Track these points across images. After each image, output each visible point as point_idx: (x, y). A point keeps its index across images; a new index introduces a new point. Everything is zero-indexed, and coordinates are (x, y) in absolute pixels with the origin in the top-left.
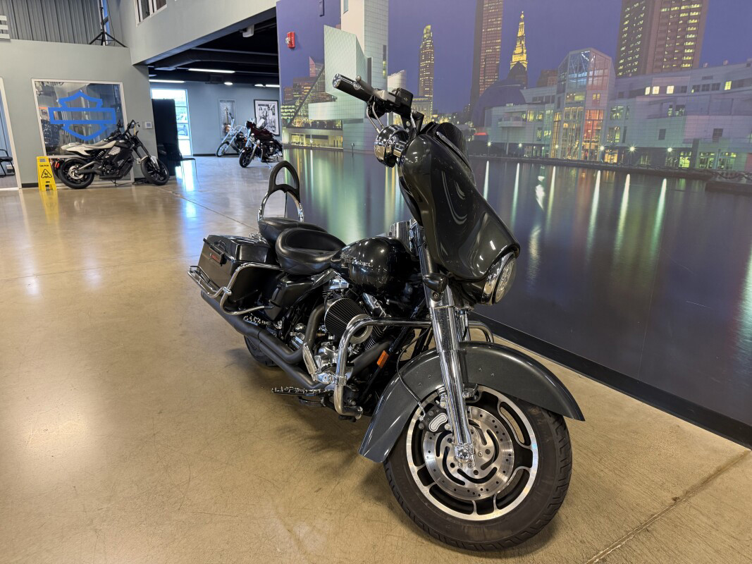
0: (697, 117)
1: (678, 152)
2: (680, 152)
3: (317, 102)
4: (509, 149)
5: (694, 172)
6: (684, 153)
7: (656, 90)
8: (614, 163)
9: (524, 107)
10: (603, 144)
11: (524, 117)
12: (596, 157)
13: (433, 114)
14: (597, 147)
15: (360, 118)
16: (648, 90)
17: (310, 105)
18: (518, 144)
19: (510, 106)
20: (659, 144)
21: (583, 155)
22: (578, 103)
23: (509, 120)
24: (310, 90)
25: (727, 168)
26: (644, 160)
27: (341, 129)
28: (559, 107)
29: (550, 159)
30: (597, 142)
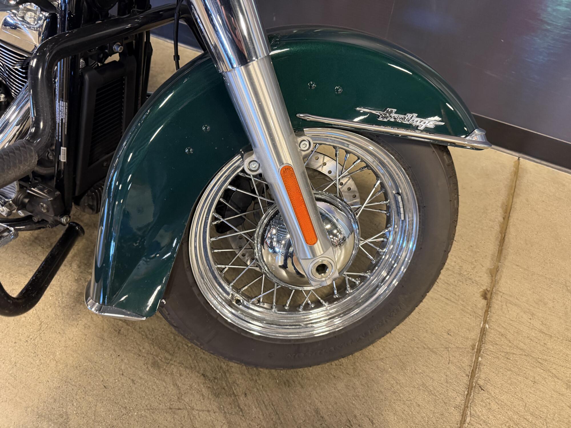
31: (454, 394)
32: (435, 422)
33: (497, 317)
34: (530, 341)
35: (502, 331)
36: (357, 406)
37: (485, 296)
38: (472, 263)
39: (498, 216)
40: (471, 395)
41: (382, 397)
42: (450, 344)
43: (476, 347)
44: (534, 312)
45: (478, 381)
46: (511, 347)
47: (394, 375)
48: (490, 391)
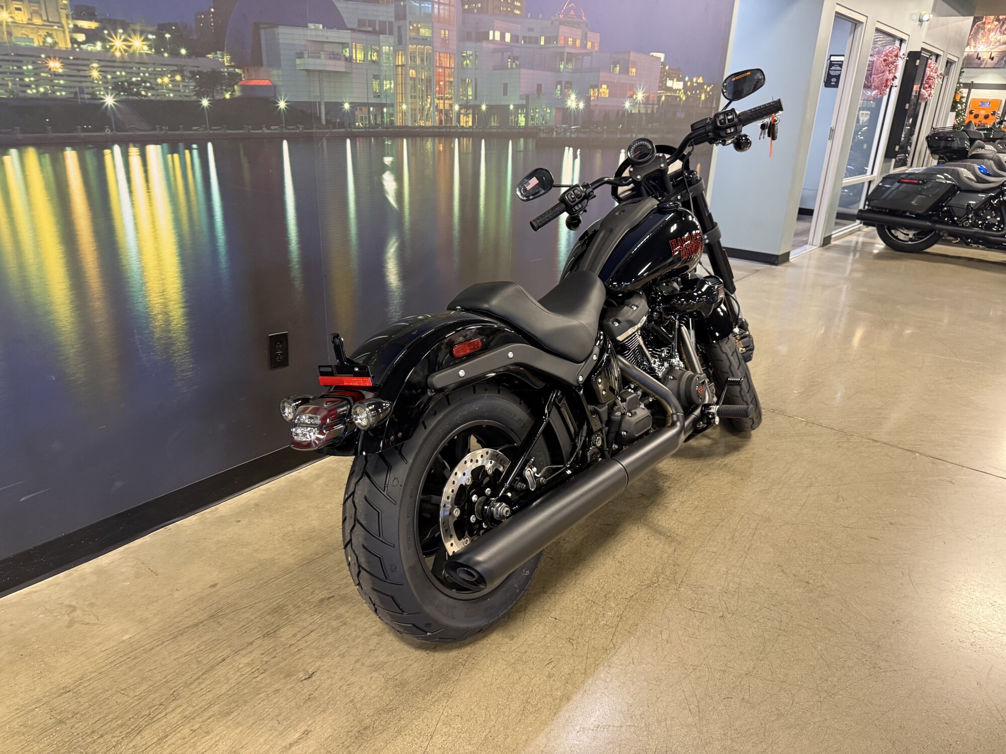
0: (526, 71)
1: (516, 108)
2: (518, 110)
4: (326, 114)
5: (528, 129)
6: (521, 110)
7: (498, 34)
8: (470, 126)
9: (345, 36)
10: (458, 100)
11: (347, 55)
12: (451, 119)
14: (451, 106)
16: (491, 33)
18: (342, 104)
19: (316, 30)
20: (503, 101)
21: (437, 118)
22: (424, 41)
23: (319, 57)
25: (546, 123)
26: (494, 119)
28: (400, 43)
29: (398, 127)
30: (451, 99)
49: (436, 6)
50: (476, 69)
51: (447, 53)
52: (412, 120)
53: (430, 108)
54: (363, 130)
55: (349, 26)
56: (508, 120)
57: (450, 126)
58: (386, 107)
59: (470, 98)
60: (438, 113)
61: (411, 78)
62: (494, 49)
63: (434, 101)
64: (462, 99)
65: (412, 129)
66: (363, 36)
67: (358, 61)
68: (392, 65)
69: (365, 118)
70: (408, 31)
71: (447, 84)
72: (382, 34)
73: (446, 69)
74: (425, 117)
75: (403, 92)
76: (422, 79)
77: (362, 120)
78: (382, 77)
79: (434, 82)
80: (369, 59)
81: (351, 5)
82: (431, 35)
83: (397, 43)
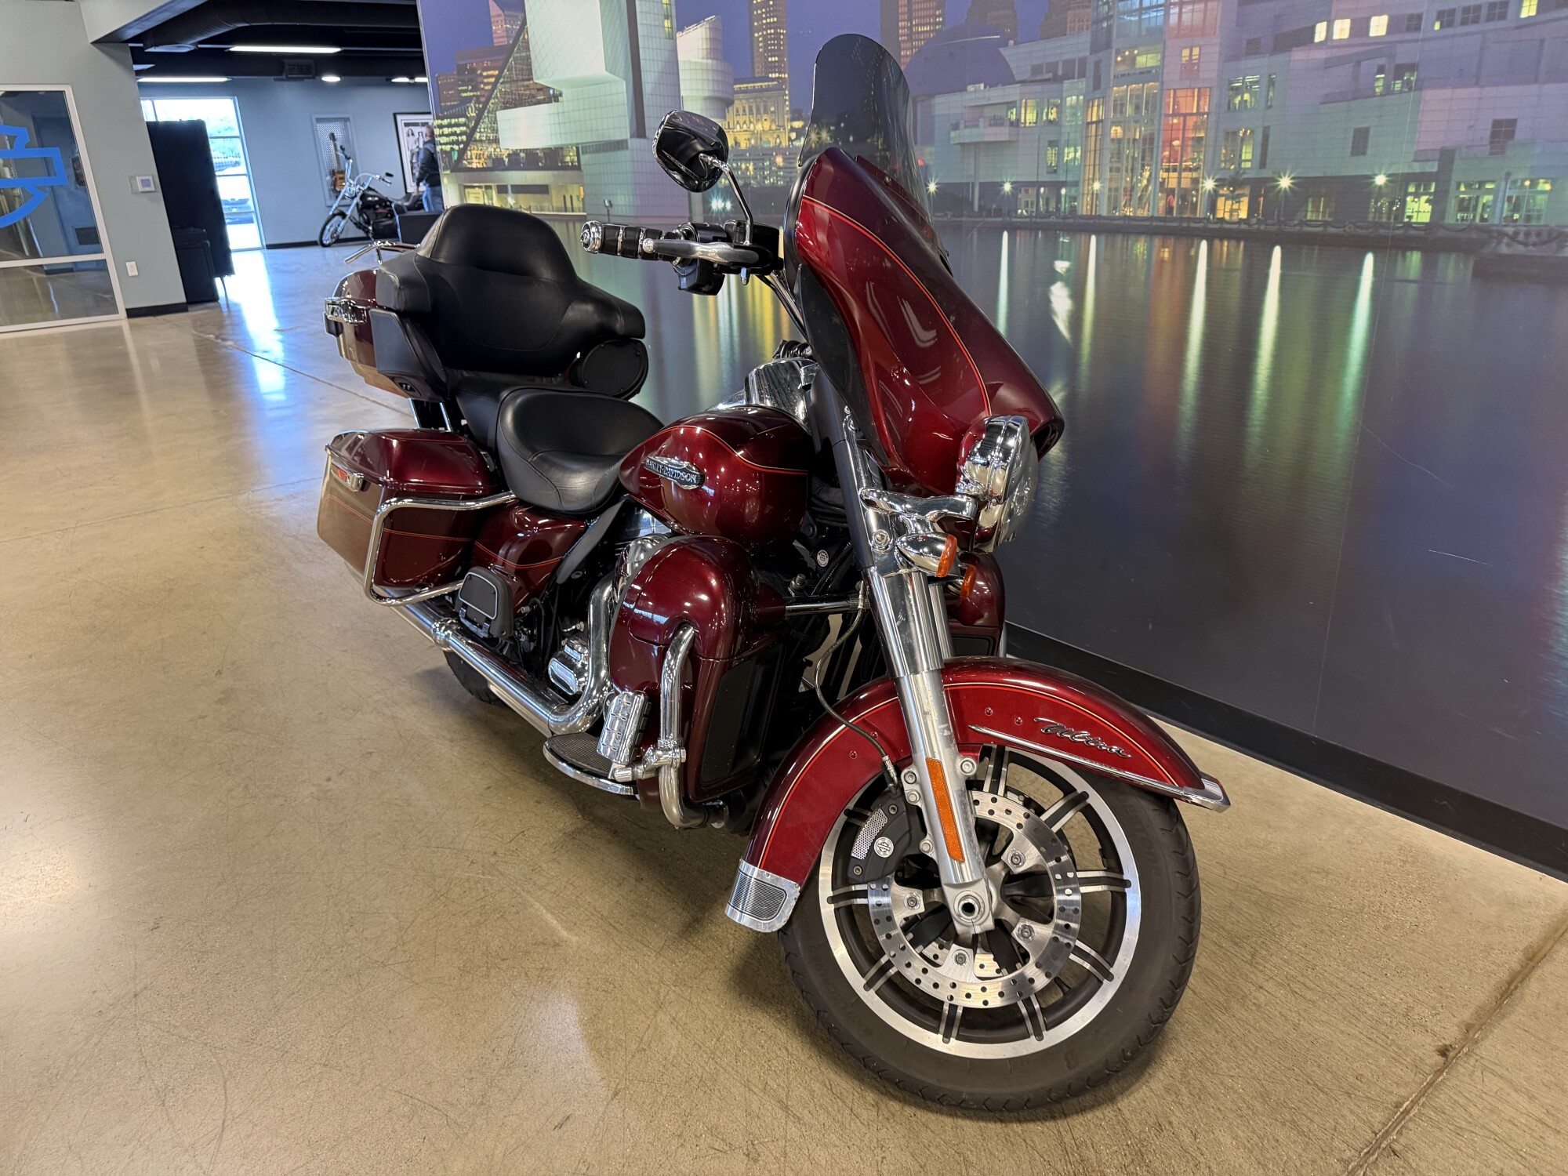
0: (1446, 93)
1: (1400, 184)
2: (1407, 188)
3: (516, 107)
4: (980, 197)
5: (1441, 233)
6: (1418, 187)
7: (1342, 29)
8: (1241, 220)
9: (1012, 92)
10: (1211, 172)
11: (1013, 117)
12: (1194, 206)
13: (793, 119)
14: (1195, 181)
15: (618, 137)
16: (1321, 29)
17: (501, 115)
18: (1001, 184)
19: (975, 91)
20: (1353, 168)
21: (1162, 204)
22: (1146, 74)
23: (977, 126)
24: (498, 78)
25: (1528, 218)
26: (1316, 209)
27: (577, 168)
28: (1097, 86)
29: (1082, 217)
30: (1197, 169)
31: (1344, 1146)
32: (1298, 1165)
33: (1458, 1083)
34: (1510, 1125)
35: (1462, 1101)
36: (1177, 1113)
37: (1443, 1052)
38: (1434, 1008)
39: (1514, 961)
40: (1373, 1154)
41: (1218, 1114)
42: (1356, 1092)
43: (1405, 1106)
44: (1537, 1096)
45: (1392, 1145)
46: (1470, 1123)
47: (1247, 1098)
48: (1411, 1161)
49: (1174, 11)
50: (1270, 107)
51: (1194, 89)
52: (1109, 206)
53: (1147, 186)
54: (1028, 220)
55: (1018, 78)
56: (1368, 208)
57: (1189, 218)
58: (1066, 187)
59: (1248, 165)
60: (1165, 195)
61: (1113, 140)
62: (1327, 60)
63: (1156, 174)
64: (1224, 168)
65: (1105, 221)
66: (1038, 88)
67: (1027, 125)
68: (1080, 123)
69: (1032, 204)
70: (1113, 63)
71: (1190, 143)
72: (1069, 79)
73: (1188, 118)
74: (1135, 201)
75: (1097, 163)
76: (1135, 140)
77: (1027, 205)
78: (1063, 142)
79: (1159, 141)
80: (1045, 118)
81: (1025, 48)
82: (1159, 64)
83: (1092, 87)
